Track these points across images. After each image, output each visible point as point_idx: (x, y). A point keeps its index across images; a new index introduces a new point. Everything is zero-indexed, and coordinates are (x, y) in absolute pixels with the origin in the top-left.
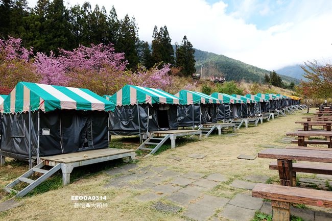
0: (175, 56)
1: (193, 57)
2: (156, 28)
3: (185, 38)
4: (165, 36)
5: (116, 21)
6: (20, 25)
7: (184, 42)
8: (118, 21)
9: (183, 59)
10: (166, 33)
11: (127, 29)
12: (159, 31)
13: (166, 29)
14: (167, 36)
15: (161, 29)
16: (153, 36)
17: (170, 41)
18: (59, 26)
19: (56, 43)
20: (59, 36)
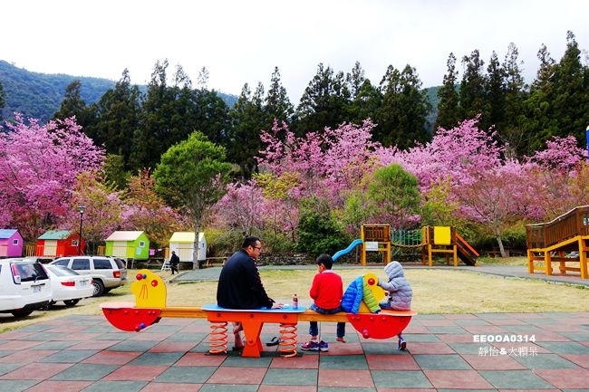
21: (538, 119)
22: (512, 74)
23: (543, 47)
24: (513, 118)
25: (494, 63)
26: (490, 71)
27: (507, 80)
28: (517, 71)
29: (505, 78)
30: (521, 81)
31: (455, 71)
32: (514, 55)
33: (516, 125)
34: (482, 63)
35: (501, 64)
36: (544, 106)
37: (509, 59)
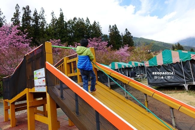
0: (122, 41)
1: (132, 40)
2: (110, 26)
3: (126, 30)
4: (116, 30)
5: (90, 25)
6: (45, 33)
7: (126, 32)
8: (91, 25)
9: (127, 42)
10: (116, 28)
11: (95, 29)
12: (112, 28)
13: (116, 26)
14: (117, 30)
15: (113, 26)
16: (109, 31)
17: (119, 33)
18: (64, 31)
19: (63, 40)
20: (64, 37)
21: (51, 36)
22: (42, 19)
23: (52, 12)
24: (43, 35)
25: (35, 13)
26: (34, 16)
27: (40, 21)
28: (44, 18)
29: (40, 20)
30: (45, 22)
31: (19, 12)
32: (43, 12)
33: (44, 37)
34: (31, 12)
35: (38, 14)
36: (53, 32)
37: (41, 13)
